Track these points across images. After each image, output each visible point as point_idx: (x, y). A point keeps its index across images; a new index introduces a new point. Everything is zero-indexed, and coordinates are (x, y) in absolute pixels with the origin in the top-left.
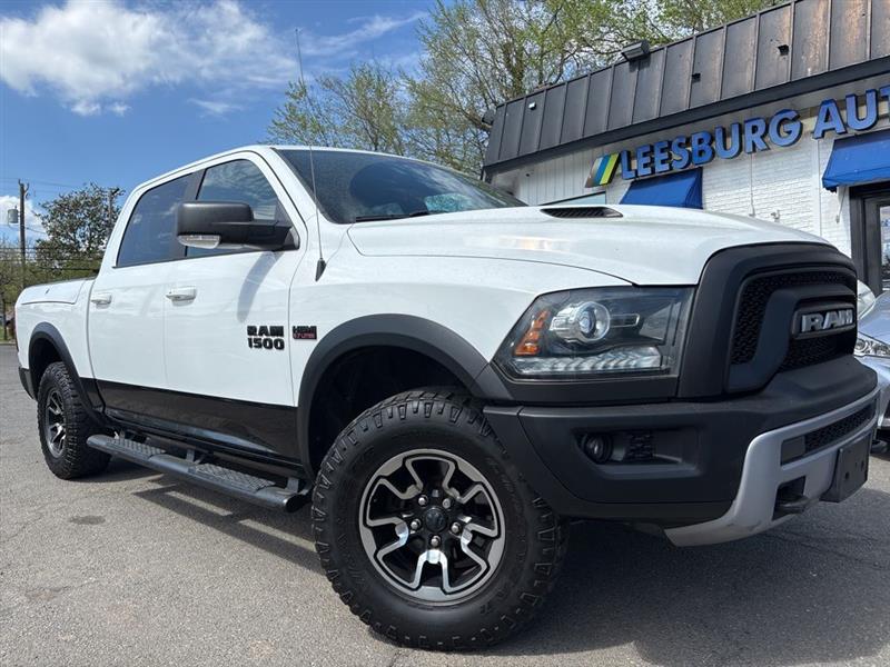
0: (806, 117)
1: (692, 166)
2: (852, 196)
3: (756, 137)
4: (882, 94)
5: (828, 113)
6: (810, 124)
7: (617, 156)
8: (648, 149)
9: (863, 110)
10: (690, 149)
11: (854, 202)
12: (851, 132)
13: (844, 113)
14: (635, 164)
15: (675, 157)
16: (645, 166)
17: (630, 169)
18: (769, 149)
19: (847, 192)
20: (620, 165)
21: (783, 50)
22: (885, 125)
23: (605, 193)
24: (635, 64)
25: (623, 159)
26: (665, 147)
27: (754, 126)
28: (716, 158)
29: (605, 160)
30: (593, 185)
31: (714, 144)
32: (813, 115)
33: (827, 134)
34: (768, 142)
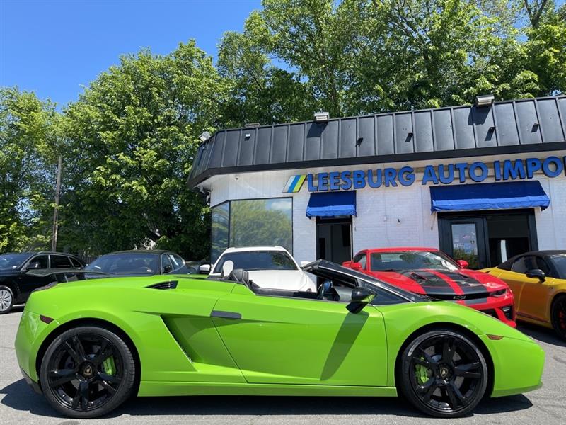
0: (417, 172)
1: (352, 189)
2: (439, 217)
3: (391, 178)
5: (430, 173)
6: (420, 176)
7: (305, 176)
8: (325, 175)
9: (446, 174)
10: (352, 179)
11: (440, 220)
12: (440, 184)
13: (437, 174)
14: (316, 182)
15: (341, 182)
16: (323, 185)
17: (312, 185)
18: (396, 185)
19: (436, 215)
20: (306, 182)
21: (411, 135)
22: (456, 183)
23: (292, 197)
24: (320, 125)
25: (309, 178)
26: (337, 176)
27: (390, 172)
28: (367, 186)
29: (297, 178)
30: (288, 192)
31: (366, 178)
32: (422, 172)
33: (428, 182)
34: (397, 182)
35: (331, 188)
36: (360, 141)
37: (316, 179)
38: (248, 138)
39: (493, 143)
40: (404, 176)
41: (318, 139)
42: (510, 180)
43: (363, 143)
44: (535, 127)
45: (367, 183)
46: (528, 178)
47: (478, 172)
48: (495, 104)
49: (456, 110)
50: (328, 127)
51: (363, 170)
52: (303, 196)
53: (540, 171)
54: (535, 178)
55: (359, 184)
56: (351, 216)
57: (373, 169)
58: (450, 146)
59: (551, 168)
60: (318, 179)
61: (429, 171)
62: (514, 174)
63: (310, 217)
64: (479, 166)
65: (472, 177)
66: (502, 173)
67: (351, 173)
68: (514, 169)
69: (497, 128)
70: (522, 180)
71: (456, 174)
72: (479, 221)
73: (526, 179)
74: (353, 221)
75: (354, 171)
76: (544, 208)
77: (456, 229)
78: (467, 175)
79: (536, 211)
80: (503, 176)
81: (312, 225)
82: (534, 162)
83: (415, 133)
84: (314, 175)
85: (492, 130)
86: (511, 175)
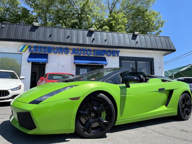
0: (70, 50)
1: (47, 53)
3: (61, 51)
4: (83, 50)
5: (74, 51)
6: (71, 51)
7: (28, 46)
8: (37, 47)
9: (79, 52)
10: (47, 49)
11: (76, 67)
12: (77, 55)
13: (76, 51)
14: (32, 49)
15: (43, 50)
16: (35, 50)
17: (31, 50)
18: (63, 54)
19: (75, 65)
20: (28, 49)
21: (68, 37)
22: (82, 55)
23: (22, 54)
24: (35, 27)
25: (30, 47)
26: (41, 47)
27: (61, 48)
28: (52, 53)
29: (24, 46)
30: (20, 51)
31: (52, 50)
32: (71, 50)
33: (73, 54)
34: (63, 52)
35: (38, 52)
36: (50, 36)
37: (32, 48)
38: (3, 27)
39: (94, 43)
40: (66, 51)
41: (34, 33)
42: (98, 56)
43: (52, 36)
44: (106, 40)
45: (52, 52)
46: (103, 56)
47: (89, 52)
48: (95, 31)
49: (84, 31)
50: (38, 29)
51: (51, 46)
52: (26, 54)
53: (106, 54)
54: (104, 56)
55: (49, 51)
56: (46, 63)
57: (55, 47)
58: (81, 42)
59: (109, 53)
60: (33, 48)
61: (74, 50)
62: (99, 54)
63: (29, 62)
64: (89, 50)
65: (87, 54)
66: (96, 53)
67: (46, 47)
68: (99, 52)
69: (95, 39)
70: (101, 56)
71: (82, 52)
72: (88, 68)
73: (102, 56)
74: (46, 65)
75: (48, 47)
76: (106, 65)
77: (81, 70)
78: (85, 53)
79: (104, 66)
80: (96, 54)
81: (30, 65)
82: (104, 51)
83: (70, 36)
84: (32, 46)
85: (94, 39)
86: (98, 54)
